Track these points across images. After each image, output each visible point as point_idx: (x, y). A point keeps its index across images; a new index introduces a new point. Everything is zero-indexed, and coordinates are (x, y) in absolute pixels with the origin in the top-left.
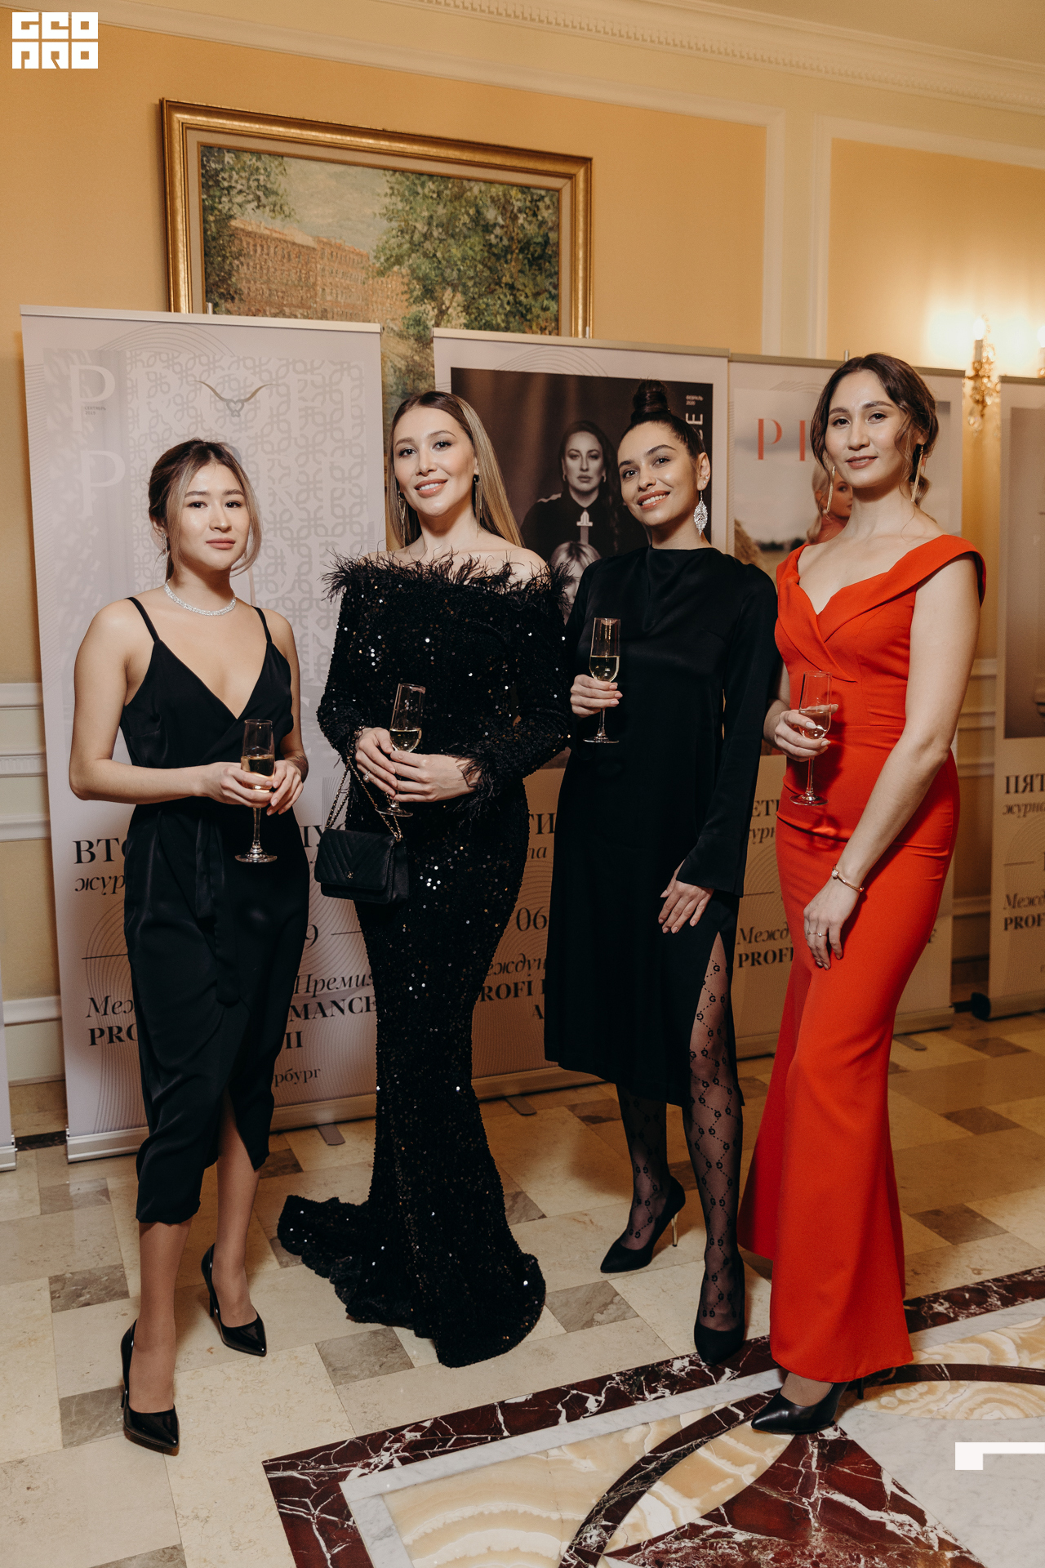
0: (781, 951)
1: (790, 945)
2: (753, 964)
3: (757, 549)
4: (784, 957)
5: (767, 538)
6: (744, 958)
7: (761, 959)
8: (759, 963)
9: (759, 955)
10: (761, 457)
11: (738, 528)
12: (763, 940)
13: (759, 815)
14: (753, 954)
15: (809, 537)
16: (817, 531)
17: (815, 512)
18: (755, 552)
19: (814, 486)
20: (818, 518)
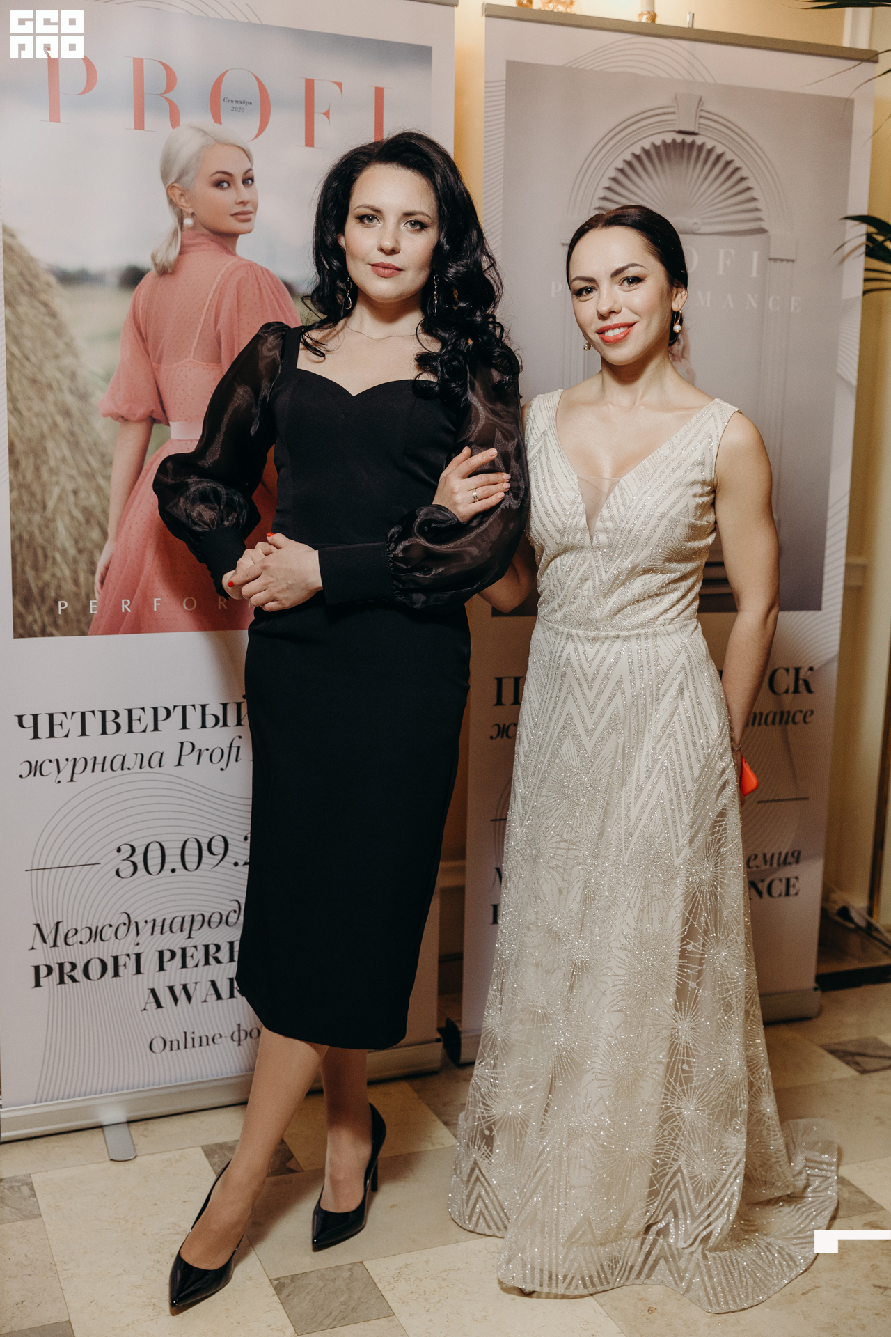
0: (116, 959)
1: (133, 950)
2: (62, 981)
3: (53, 280)
4: (121, 969)
5: (71, 263)
6: (43, 971)
7: (78, 973)
8: (73, 979)
9: (74, 966)
10: (54, 116)
11: (9, 240)
12: (81, 943)
13: (67, 736)
14: (61, 966)
15: (156, 265)
16: (173, 254)
17: (170, 221)
18: (49, 284)
19: (165, 176)
20: (175, 233)
